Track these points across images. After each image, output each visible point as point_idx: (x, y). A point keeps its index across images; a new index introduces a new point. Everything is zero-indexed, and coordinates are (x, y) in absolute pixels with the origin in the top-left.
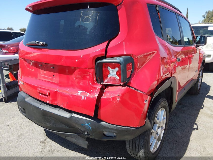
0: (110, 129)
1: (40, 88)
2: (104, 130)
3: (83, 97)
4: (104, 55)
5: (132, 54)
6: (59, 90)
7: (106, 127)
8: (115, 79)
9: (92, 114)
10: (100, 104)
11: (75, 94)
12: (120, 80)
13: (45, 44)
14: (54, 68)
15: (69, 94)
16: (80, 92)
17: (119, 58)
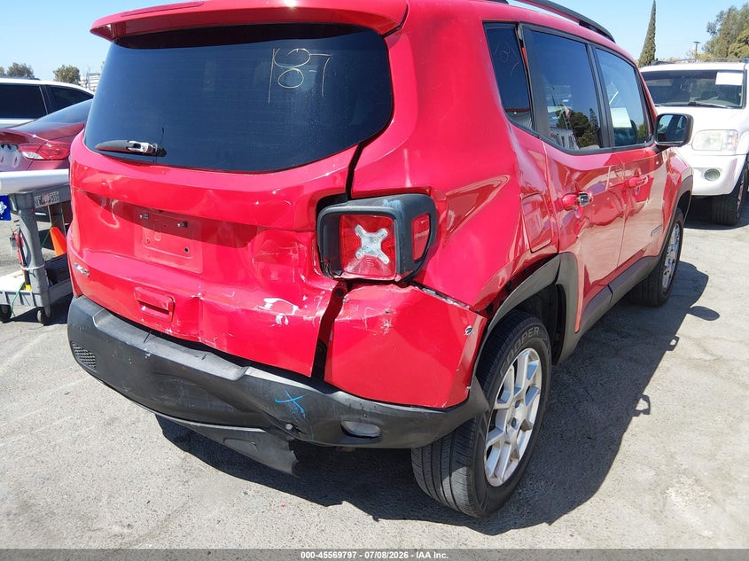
0: (362, 412)
1: (144, 287)
2: (344, 417)
3: (279, 318)
4: (344, 191)
5: (430, 188)
6: (203, 295)
7: (350, 407)
8: (376, 263)
9: (308, 371)
10: (331, 339)
11: (255, 309)
12: (391, 266)
13: (159, 150)
14: (186, 224)
15: (234, 308)
16: (270, 302)
17: (389, 201)
